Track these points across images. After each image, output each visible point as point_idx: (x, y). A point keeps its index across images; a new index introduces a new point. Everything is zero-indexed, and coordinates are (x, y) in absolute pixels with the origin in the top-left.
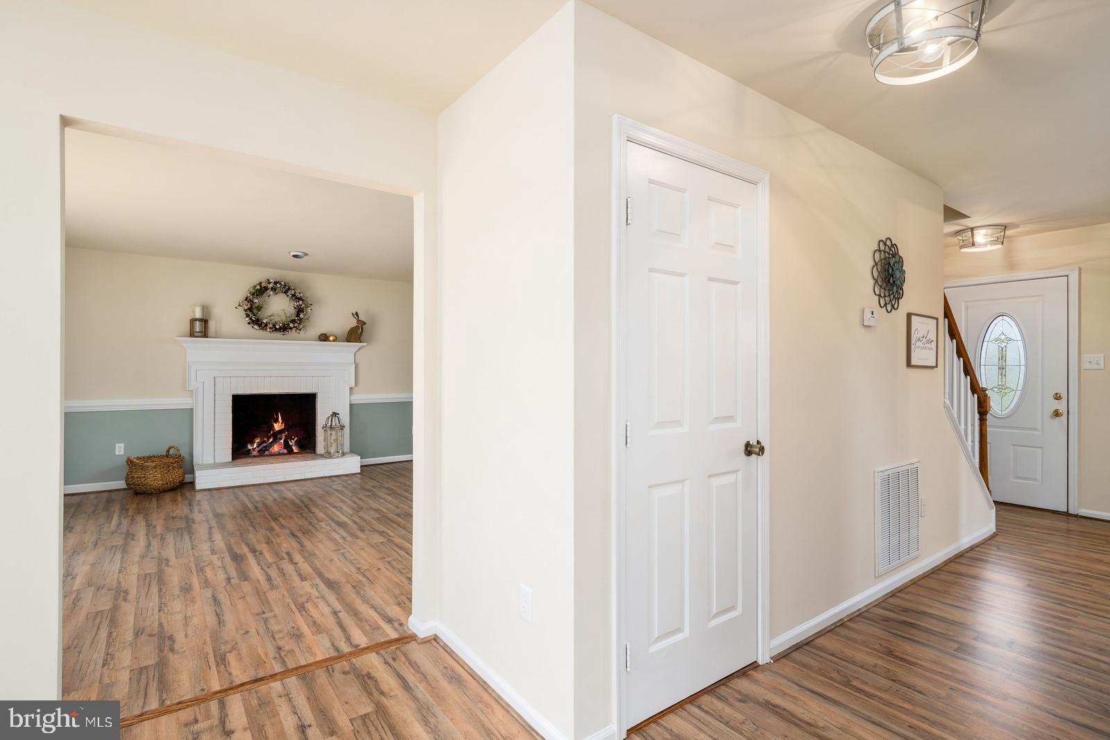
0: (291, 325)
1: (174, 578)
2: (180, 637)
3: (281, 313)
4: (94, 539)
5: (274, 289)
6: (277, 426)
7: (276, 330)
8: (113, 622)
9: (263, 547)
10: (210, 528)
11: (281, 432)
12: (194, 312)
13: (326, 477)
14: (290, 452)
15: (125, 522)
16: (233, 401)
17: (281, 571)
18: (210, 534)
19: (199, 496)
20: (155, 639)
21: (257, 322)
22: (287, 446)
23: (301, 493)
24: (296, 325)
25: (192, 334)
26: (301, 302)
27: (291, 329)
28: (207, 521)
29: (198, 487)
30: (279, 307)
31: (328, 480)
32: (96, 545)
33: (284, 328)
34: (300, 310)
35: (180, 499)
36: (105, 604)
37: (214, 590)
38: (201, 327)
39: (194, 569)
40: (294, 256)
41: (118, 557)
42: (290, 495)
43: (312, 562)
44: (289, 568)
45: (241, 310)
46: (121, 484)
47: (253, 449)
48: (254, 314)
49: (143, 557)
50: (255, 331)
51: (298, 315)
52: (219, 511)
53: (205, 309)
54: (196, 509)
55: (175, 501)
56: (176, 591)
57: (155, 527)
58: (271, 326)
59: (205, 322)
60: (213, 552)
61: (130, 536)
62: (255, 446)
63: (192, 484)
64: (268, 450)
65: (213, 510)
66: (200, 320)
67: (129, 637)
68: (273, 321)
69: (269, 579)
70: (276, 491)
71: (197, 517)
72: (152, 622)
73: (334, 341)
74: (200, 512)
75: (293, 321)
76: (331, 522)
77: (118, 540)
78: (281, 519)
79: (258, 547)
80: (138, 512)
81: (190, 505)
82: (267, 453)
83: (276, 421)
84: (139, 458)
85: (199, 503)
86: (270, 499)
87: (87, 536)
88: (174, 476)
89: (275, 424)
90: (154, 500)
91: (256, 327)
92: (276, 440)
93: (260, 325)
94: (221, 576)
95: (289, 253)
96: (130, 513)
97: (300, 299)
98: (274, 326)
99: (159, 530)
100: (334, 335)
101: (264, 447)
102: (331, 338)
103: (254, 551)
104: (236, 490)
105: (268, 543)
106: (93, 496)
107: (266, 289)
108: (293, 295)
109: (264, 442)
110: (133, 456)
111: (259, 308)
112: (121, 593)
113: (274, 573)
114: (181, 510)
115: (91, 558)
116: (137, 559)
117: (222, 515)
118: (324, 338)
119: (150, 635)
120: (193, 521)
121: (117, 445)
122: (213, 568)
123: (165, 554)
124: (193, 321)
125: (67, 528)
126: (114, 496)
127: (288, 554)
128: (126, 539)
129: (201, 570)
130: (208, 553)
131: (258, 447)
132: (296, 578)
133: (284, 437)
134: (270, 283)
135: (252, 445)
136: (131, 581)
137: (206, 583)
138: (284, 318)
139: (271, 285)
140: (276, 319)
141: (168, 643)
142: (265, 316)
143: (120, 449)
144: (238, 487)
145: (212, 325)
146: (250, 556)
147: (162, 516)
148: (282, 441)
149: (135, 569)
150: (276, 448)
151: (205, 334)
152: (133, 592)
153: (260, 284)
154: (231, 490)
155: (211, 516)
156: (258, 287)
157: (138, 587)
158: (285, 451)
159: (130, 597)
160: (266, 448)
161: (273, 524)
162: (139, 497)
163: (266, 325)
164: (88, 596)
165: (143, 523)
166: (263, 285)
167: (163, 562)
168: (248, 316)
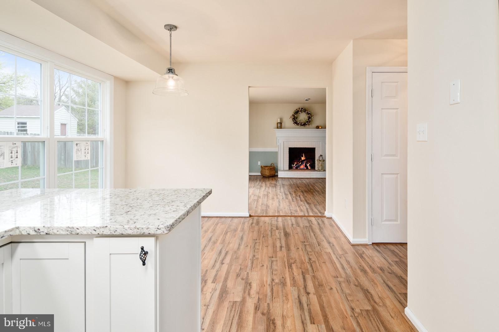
0: (307, 123)
1: (271, 196)
2: (270, 206)
3: (304, 119)
4: (253, 186)
5: (301, 111)
6: (303, 158)
7: (302, 125)
8: (257, 201)
9: (293, 193)
10: (281, 187)
11: (304, 160)
12: (278, 120)
13: (317, 178)
14: (307, 168)
15: (260, 183)
16: (289, 150)
17: (296, 199)
18: (280, 188)
19: (279, 179)
20: (266, 206)
21: (296, 123)
22: (306, 166)
23: (308, 182)
24: (308, 123)
25: (277, 128)
26: (310, 115)
27: (307, 125)
28: (280, 185)
29: (279, 177)
30: (303, 117)
31: (318, 179)
32: (254, 187)
33: (304, 125)
34: (309, 118)
35: (274, 179)
36: (256, 198)
37: (279, 200)
38: (280, 125)
39: (275, 195)
40: (306, 100)
41: (259, 190)
42: (304, 182)
43: (305, 198)
44: (298, 198)
45: (291, 119)
46: (259, 174)
47: (294, 167)
48: (295, 119)
49: (264, 191)
50: (295, 126)
51: (309, 120)
52: (283, 183)
53: (281, 119)
54: (278, 182)
55: (272, 180)
56: (271, 198)
57: (267, 185)
58: (300, 124)
59: (281, 123)
60: (280, 192)
61: (261, 186)
62: (295, 165)
63: (277, 176)
64: (299, 167)
65: (282, 183)
66: (280, 123)
67: (261, 204)
68: (301, 122)
69: (293, 200)
70: (301, 180)
71: (278, 184)
72: (265, 202)
73: (321, 128)
74: (278, 183)
75: (307, 122)
76: (314, 190)
77: (259, 187)
78: (300, 188)
79: (292, 193)
80: (264, 181)
81: (276, 181)
82: (299, 168)
83: (302, 156)
84: (264, 166)
85: (278, 181)
86: (298, 182)
87: (252, 185)
88: (273, 173)
89: (302, 158)
90: (267, 179)
91: (296, 124)
92: (302, 163)
93: (297, 124)
94: (281, 197)
95: (304, 99)
96: (262, 181)
97: (309, 114)
98: (301, 124)
99: (268, 186)
100: (321, 126)
101: (298, 166)
102: (320, 128)
103: (290, 194)
104: (289, 179)
105: (295, 192)
106: (253, 176)
107: (299, 111)
108: (307, 113)
109: (298, 164)
110: (263, 165)
111: (297, 118)
112: (259, 197)
113: (294, 199)
114: (274, 182)
115: (253, 189)
116: (263, 191)
117: (284, 184)
118: (318, 127)
119: (265, 205)
120: (276, 185)
121: (259, 162)
122: (280, 196)
123: (269, 191)
124: (278, 123)
125: (249, 183)
126: (258, 177)
127: (299, 196)
128: (260, 187)
129: (277, 195)
130: (279, 192)
131: (295, 166)
132: (300, 201)
133: (305, 163)
134: (300, 109)
135: (294, 165)
136: (261, 195)
137: (278, 198)
138: (304, 121)
139: (300, 110)
140: (302, 121)
141: (268, 207)
142: (298, 120)
143: (259, 163)
144: (290, 178)
145: (283, 124)
146: (289, 194)
147: (269, 183)
148: (304, 164)
149: (262, 193)
150: (302, 167)
151: (281, 128)
152: (261, 197)
153: (297, 110)
154: (288, 179)
155: (281, 184)
156: (296, 111)
157: (263, 197)
158: (305, 168)
159: (261, 198)
160: (299, 166)
161: (297, 188)
162: (264, 178)
163: (299, 124)
164: (252, 196)
165: (264, 184)
166: (298, 110)
167: (268, 193)
168: (293, 121)
